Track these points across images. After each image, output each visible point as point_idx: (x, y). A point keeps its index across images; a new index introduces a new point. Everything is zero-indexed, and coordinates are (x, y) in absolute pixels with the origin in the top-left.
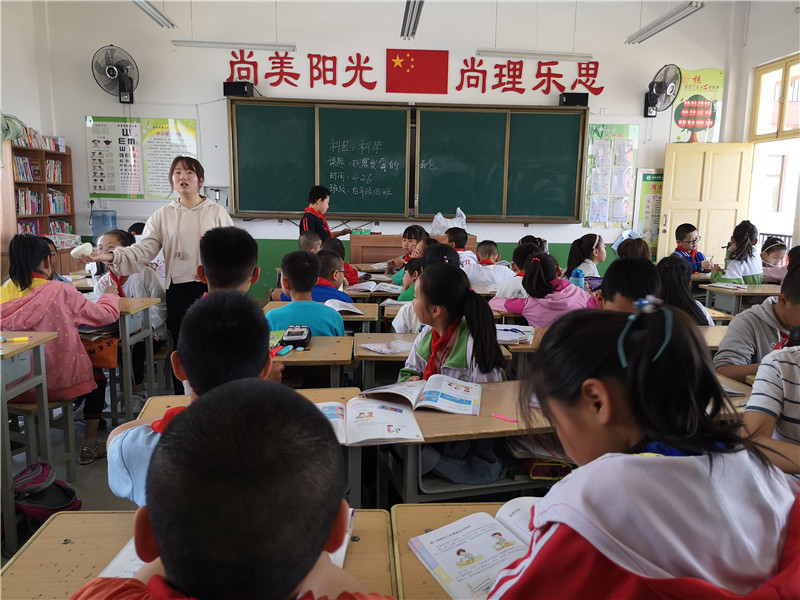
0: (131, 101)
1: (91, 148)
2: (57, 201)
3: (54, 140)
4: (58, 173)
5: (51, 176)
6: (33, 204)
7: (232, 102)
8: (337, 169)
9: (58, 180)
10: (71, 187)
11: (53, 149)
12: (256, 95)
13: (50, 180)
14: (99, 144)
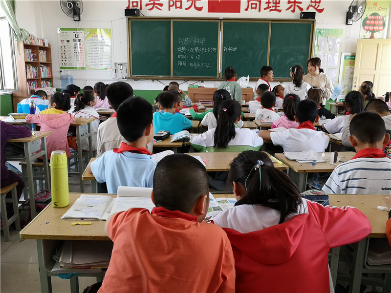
0: (79, 20)
1: (60, 44)
2: (44, 71)
3: (42, 40)
4: (45, 57)
5: (41, 58)
6: (33, 72)
7: (129, 19)
8: (182, 53)
9: (45, 61)
10: (51, 64)
11: (42, 45)
12: (141, 15)
13: (41, 61)
14: (64, 42)
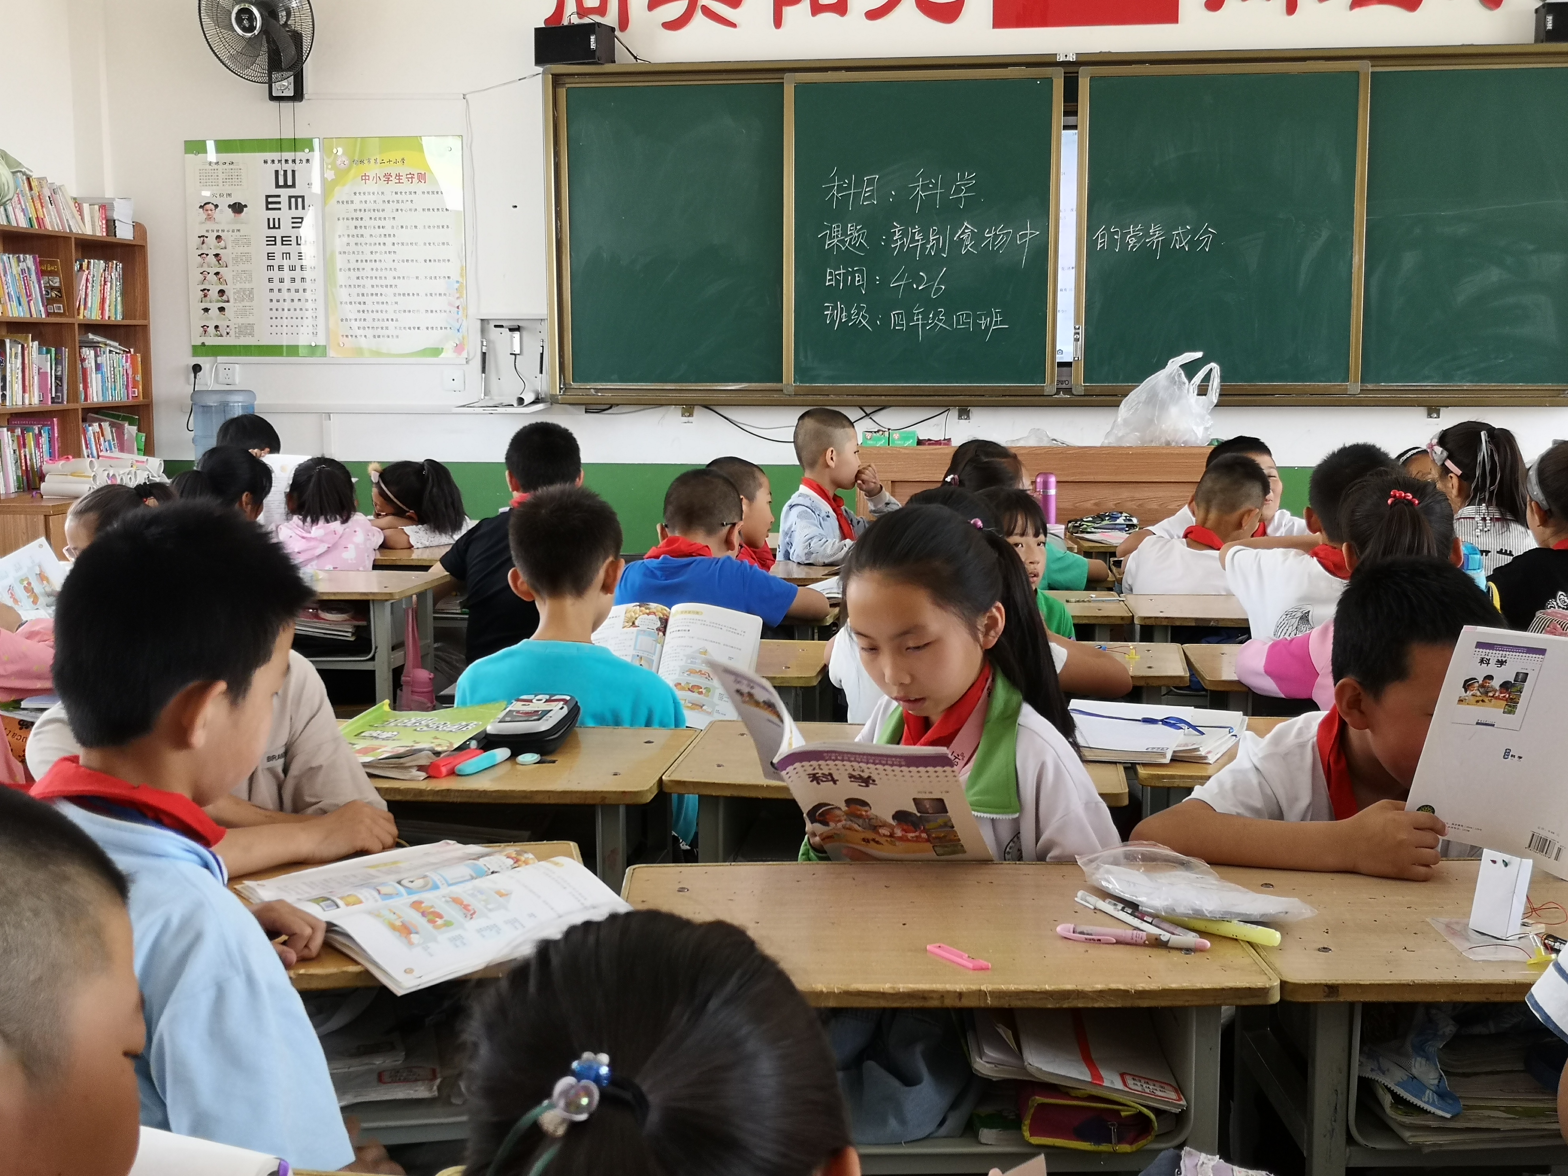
0: (298, 95)
1: (197, 223)
2: (106, 369)
3: (103, 207)
4: (114, 294)
5: (93, 301)
6: (42, 375)
7: (557, 80)
8: (846, 258)
9: (114, 313)
10: (145, 328)
11: (100, 232)
12: (622, 58)
13: (92, 314)
14: (217, 214)
